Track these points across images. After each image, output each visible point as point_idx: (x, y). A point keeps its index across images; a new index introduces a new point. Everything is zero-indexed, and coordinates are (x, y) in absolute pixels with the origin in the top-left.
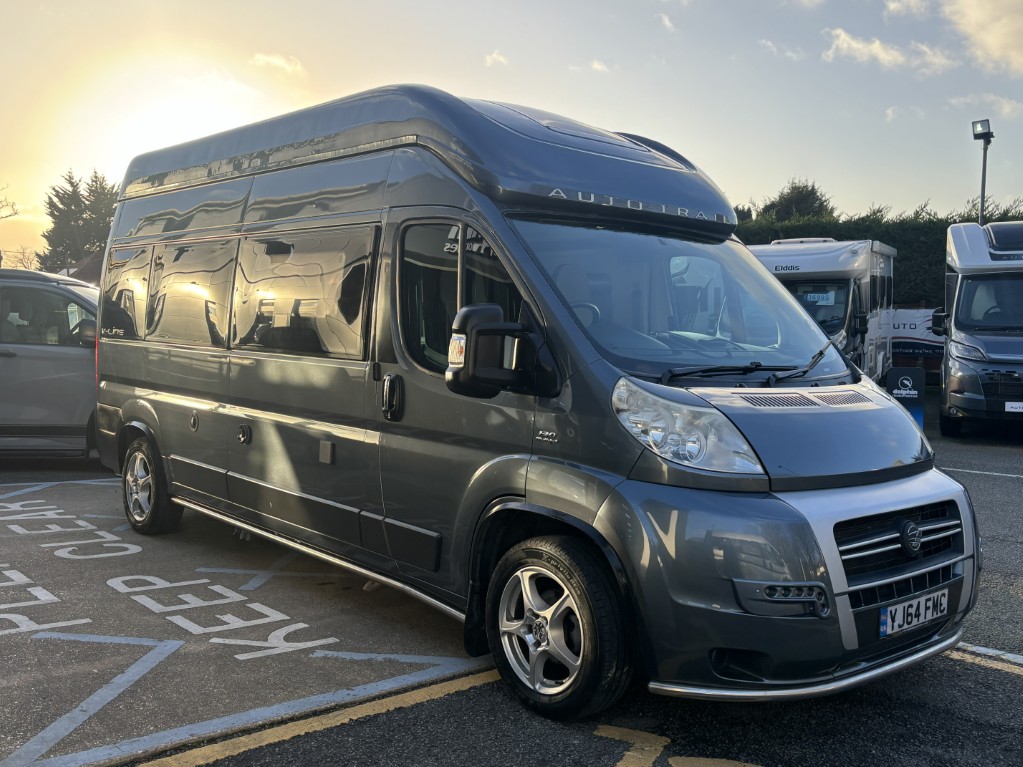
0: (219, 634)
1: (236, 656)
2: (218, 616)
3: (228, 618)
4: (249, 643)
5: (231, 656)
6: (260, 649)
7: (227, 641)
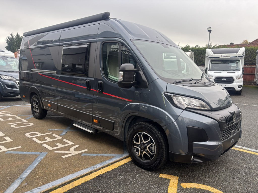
0: (56, 150)
1: (62, 157)
2: (56, 144)
4: (65, 152)
6: (68, 154)
7: (59, 152)
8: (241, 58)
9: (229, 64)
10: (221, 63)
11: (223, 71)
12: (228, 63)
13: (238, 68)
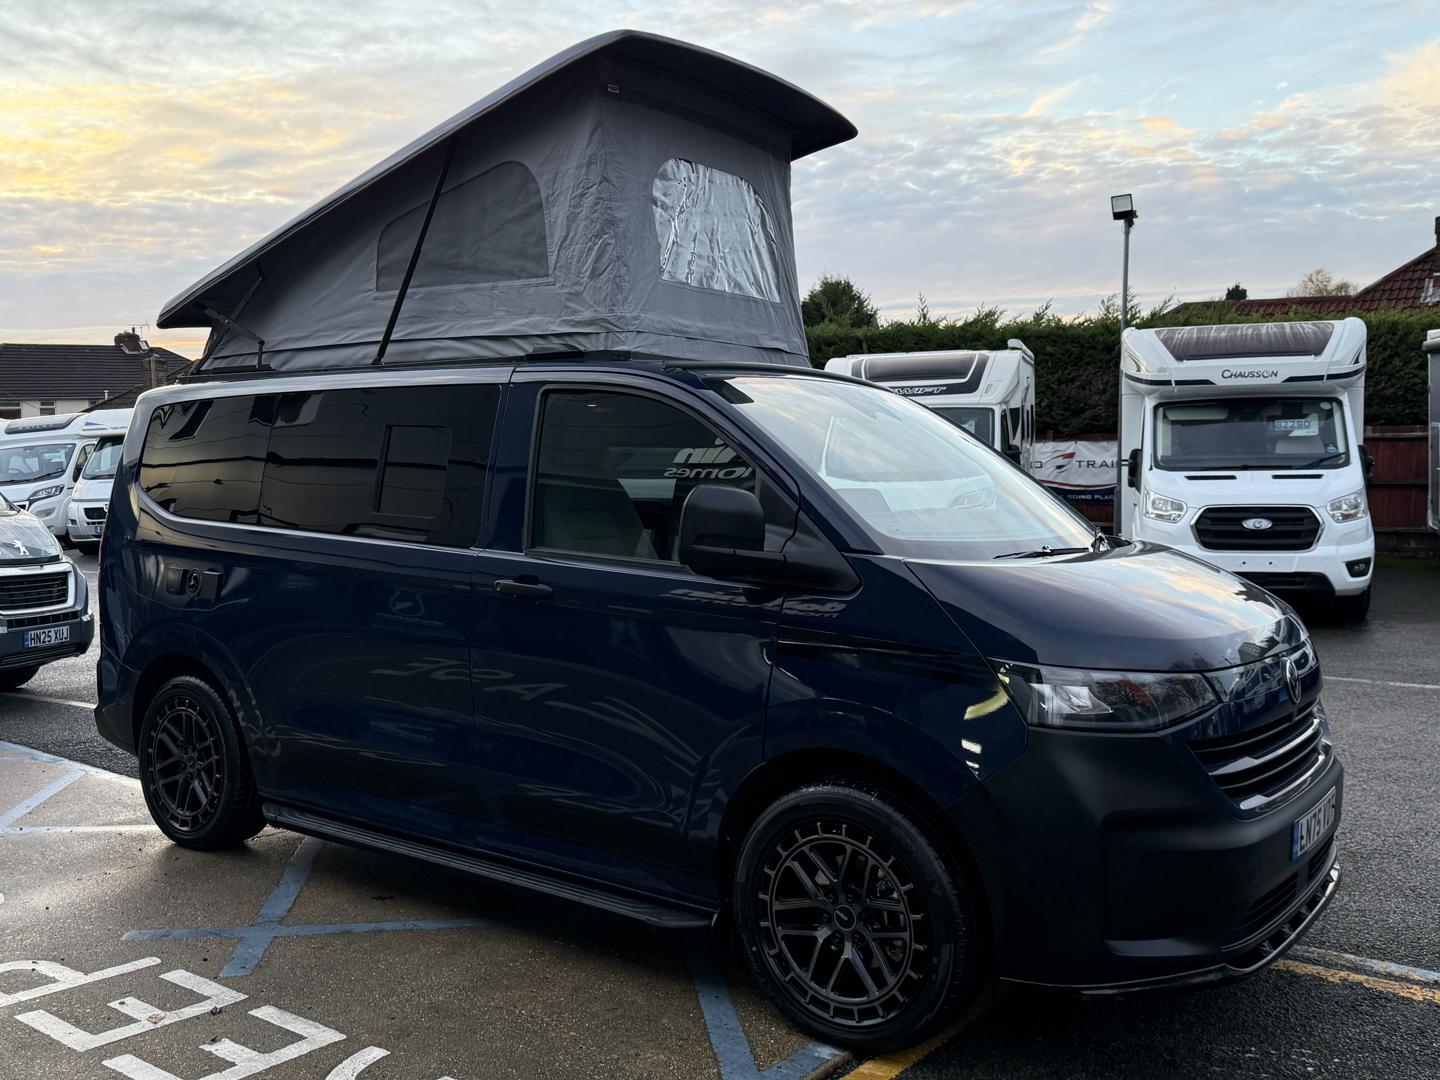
8: (1345, 388)
9: (1277, 423)
10: (1223, 416)
11: (1245, 468)
12: (1272, 419)
13: (1336, 446)
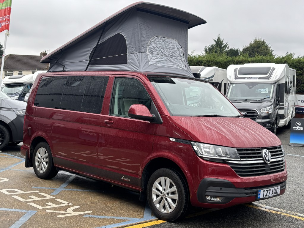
0: (49, 209)
1: (57, 216)
2: (46, 203)
3: (49, 204)
4: (60, 212)
5: (55, 216)
6: (65, 214)
7: (52, 211)
